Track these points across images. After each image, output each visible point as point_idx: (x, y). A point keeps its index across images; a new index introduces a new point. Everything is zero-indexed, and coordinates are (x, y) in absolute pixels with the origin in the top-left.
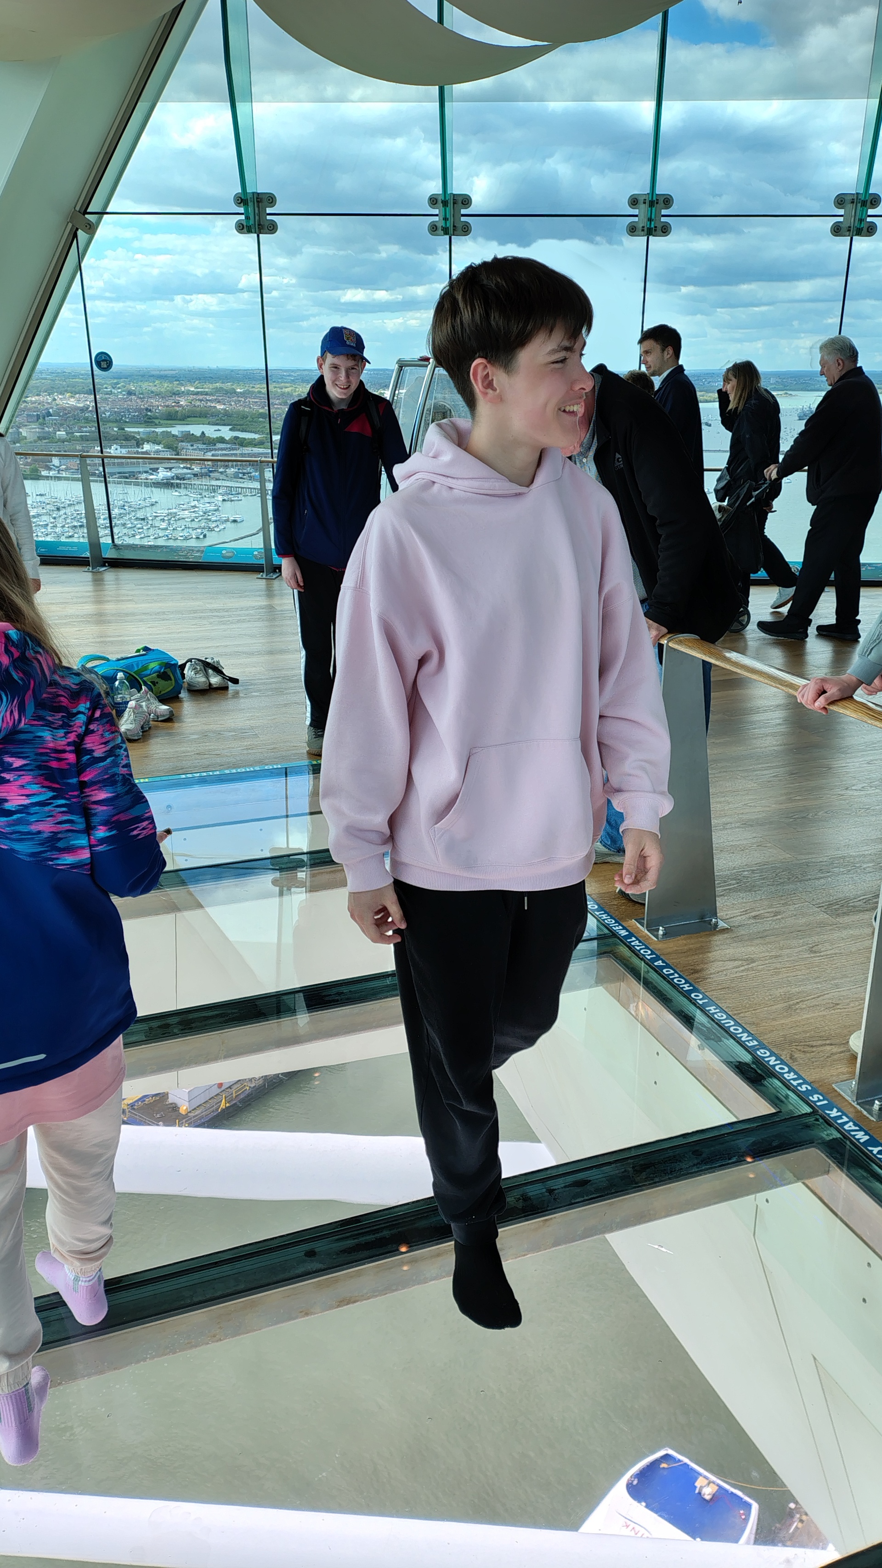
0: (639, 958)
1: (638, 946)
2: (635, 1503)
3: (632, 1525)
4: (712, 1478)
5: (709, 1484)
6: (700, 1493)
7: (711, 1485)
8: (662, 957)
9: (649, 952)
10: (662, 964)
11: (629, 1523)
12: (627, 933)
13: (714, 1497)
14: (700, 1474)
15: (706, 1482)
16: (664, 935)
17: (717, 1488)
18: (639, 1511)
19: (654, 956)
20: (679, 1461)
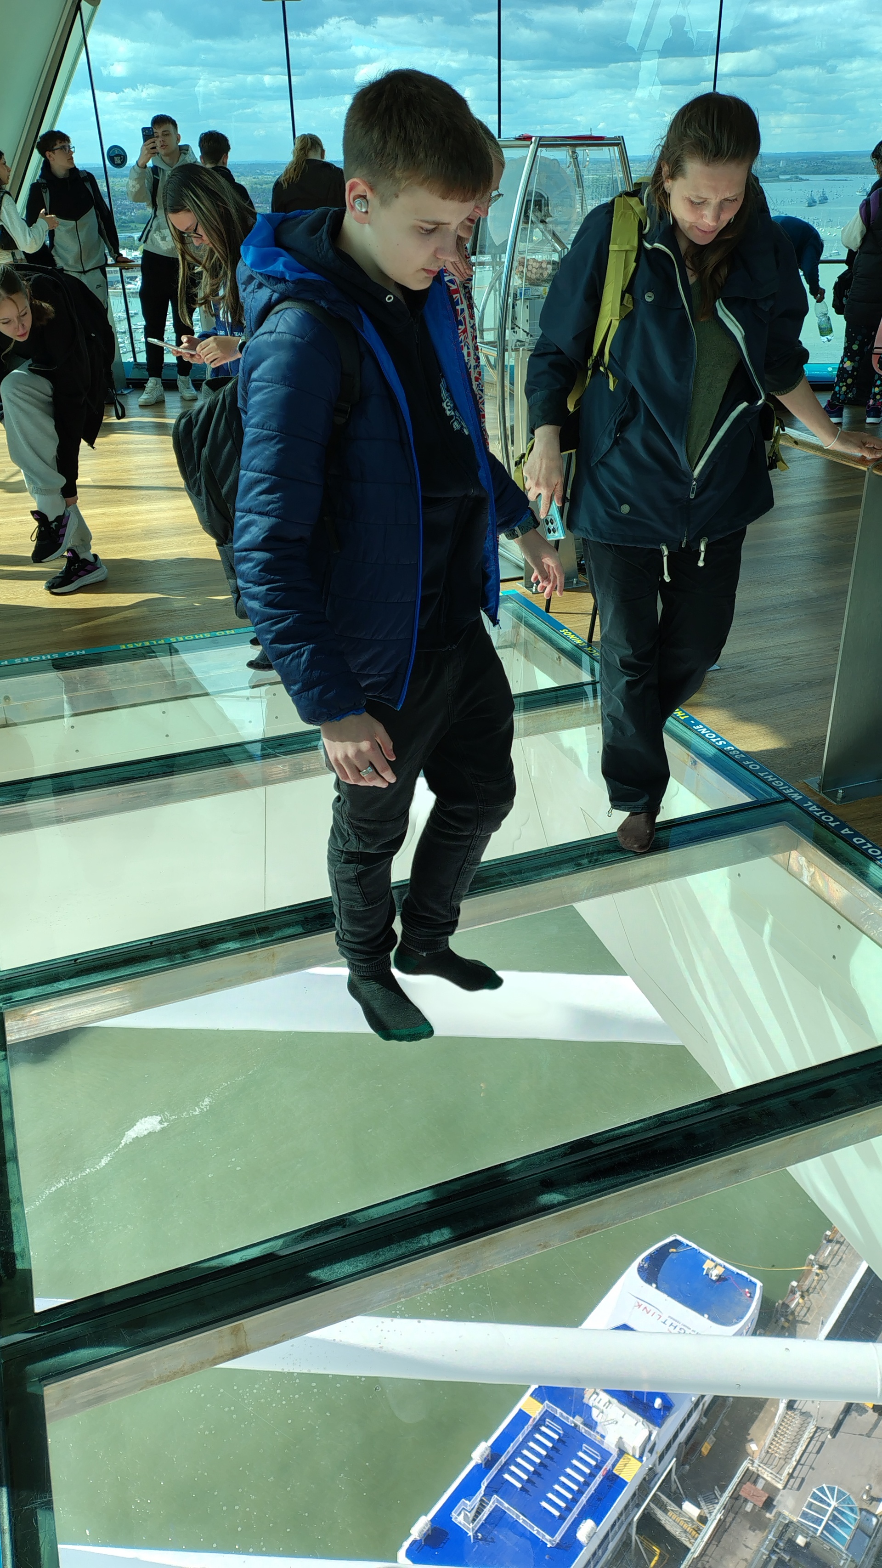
0: (822, 825)
1: (817, 812)
2: (646, 1285)
3: (645, 1305)
4: (719, 1261)
5: (716, 1266)
6: (707, 1275)
7: (718, 1267)
8: (848, 823)
9: (832, 819)
10: (849, 832)
11: (641, 1302)
12: (801, 797)
13: (721, 1279)
14: (707, 1258)
15: (713, 1264)
16: (843, 797)
17: (723, 1269)
18: (651, 1292)
19: (838, 823)
20: (687, 1245)
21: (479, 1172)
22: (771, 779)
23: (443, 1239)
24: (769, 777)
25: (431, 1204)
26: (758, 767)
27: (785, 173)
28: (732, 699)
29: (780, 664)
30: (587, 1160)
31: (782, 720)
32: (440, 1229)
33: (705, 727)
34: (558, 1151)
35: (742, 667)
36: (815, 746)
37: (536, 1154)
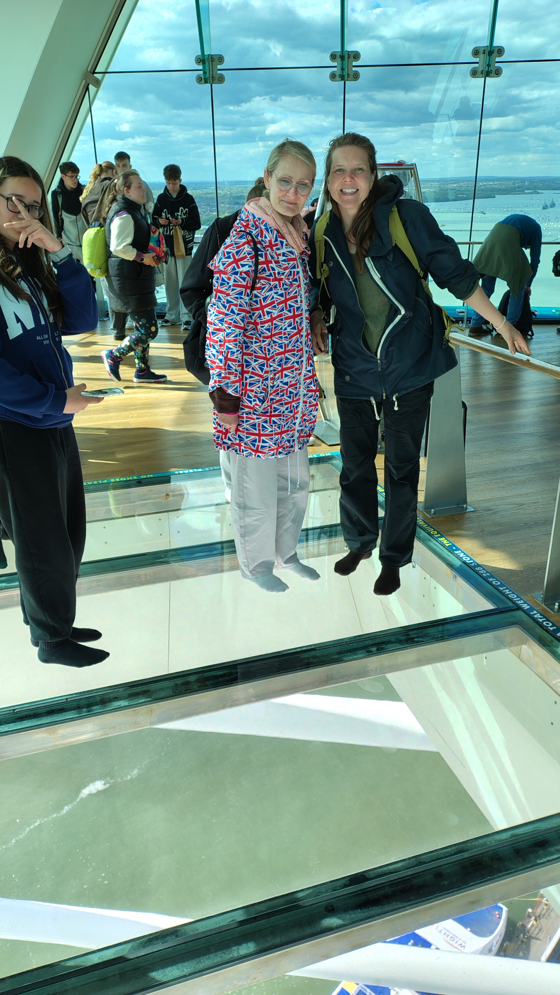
1: (541, 618)
9: (551, 624)
12: (529, 607)
19: (555, 628)
21: (279, 897)
22: (508, 593)
23: (249, 952)
24: (506, 591)
25: (242, 923)
26: (499, 583)
27: (528, 189)
28: (482, 533)
29: (516, 508)
30: (360, 892)
31: (517, 549)
32: (247, 943)
33: (462, 552)
34: (340, 883)
35: (490, 510)
36: (540, 569)
37: (322, 884)
